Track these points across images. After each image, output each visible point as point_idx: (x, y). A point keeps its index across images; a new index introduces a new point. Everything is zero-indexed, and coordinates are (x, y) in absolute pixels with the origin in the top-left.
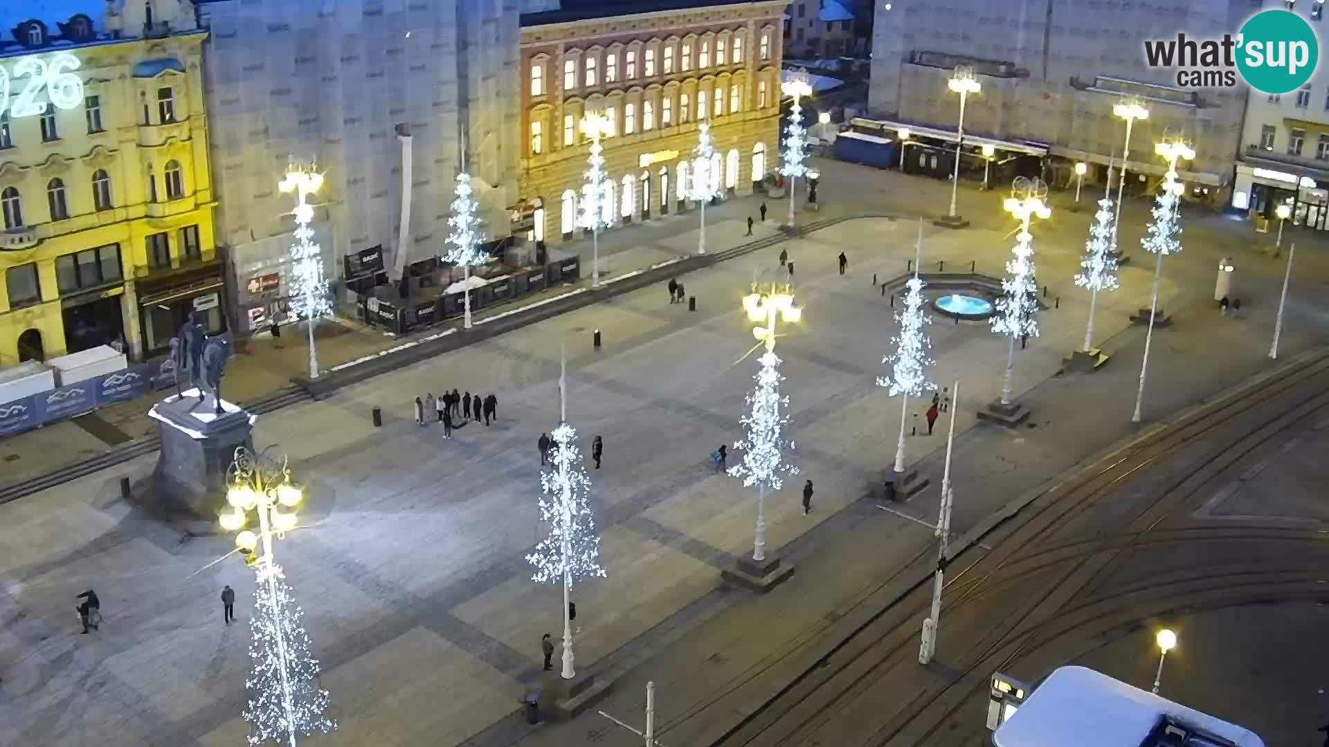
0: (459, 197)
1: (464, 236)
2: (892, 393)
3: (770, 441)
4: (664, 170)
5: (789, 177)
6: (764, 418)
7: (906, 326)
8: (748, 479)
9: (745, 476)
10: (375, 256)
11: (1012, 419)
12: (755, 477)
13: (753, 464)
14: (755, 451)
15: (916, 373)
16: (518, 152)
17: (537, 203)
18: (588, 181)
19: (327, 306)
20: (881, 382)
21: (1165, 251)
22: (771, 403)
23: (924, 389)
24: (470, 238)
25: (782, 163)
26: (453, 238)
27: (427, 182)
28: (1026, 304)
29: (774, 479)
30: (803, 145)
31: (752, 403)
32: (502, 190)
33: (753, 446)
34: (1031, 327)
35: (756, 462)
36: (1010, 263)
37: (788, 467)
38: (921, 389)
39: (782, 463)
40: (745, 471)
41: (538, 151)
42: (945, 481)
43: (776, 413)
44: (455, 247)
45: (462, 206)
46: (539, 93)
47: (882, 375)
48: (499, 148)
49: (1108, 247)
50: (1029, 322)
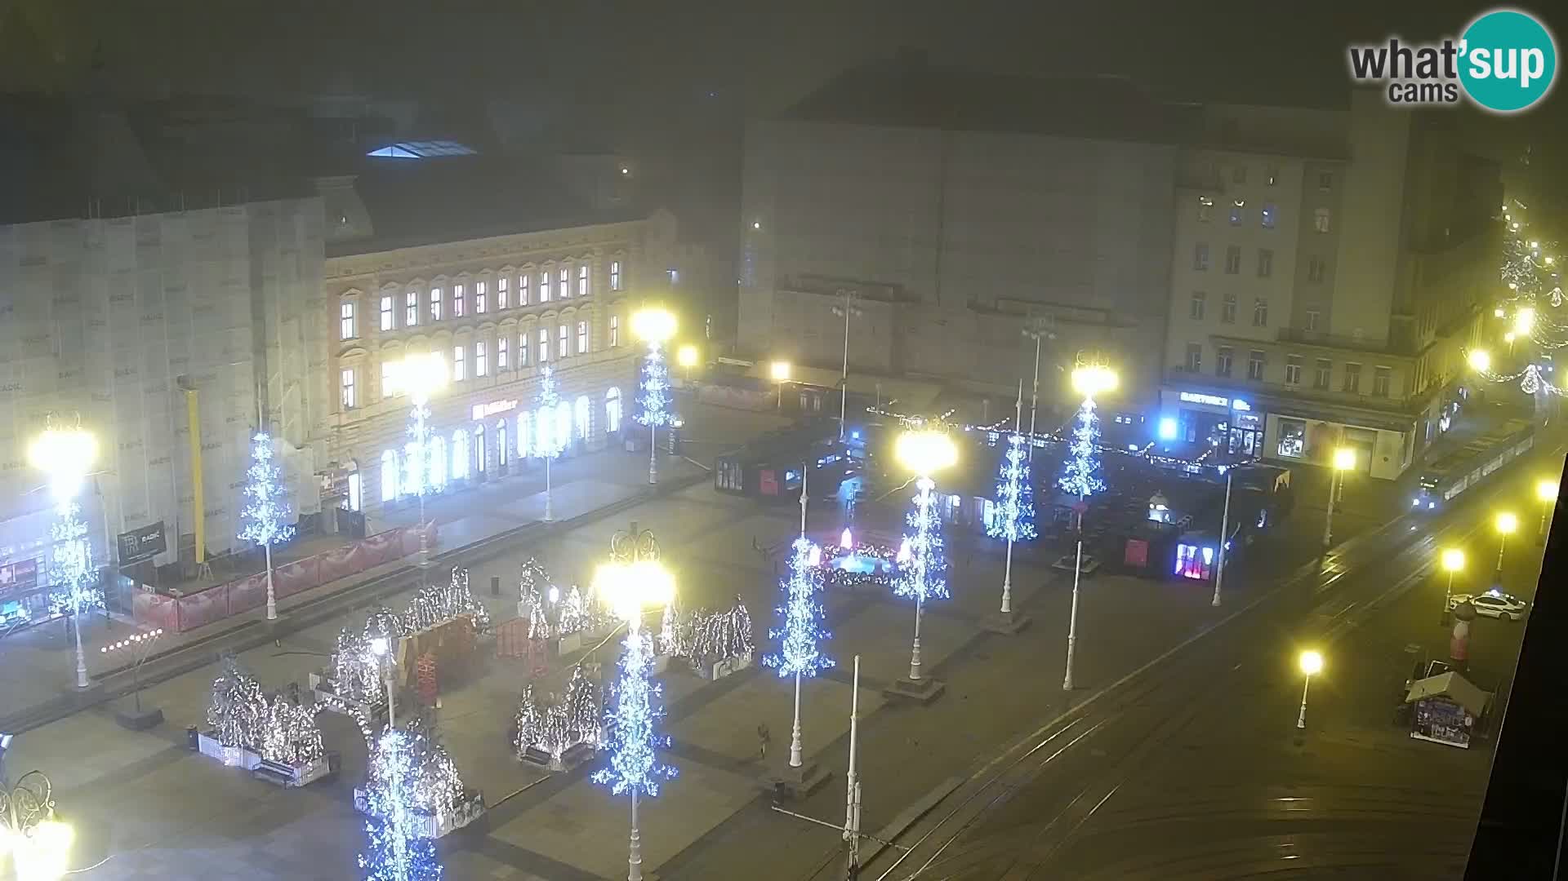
0: (257, 461)
1: (264, 508)
2: (783, 673)
3: (641, 738)
4: (501, 423)
5: (648, 427)
6: (632, 711)
7: (794, 594)
8: (617, 785)
9: (613, 782)
10: (154, 536)
11: (925, 696)
12: (626, 782)
13: (621, 767)
14: (624, 752)
15: (809, 648)
16: (326, 408)
17: (352, 466)
18: (413, 438)
19: (97, 599)
20: (769, 662)
21: (1087, 491)
22: (639, 692)
23: (820, 667)
24: (271, 510)
25: (641, 410)
26: (252, 511)
27: (218, 445)
28: (932, 562)
29: (648, 785)
30: (664, 389)
31: (618, 695)
32: (309, 452)
33: (622, 746)
34: (940, 586)
35: (626, 765)
36: (911, 515)
37: (664, 768)
38: (815, 667)
39: (657, 764)
40: (613, 776)
41: (351, 404)
42: (851, 773)
43: (647, 706)
44: (255, 522)
45: (261, 472)
46: (350, 336)
47: (770, 654)
48: (303, 401)
49: (1023, 491)
50: (937, 582)
